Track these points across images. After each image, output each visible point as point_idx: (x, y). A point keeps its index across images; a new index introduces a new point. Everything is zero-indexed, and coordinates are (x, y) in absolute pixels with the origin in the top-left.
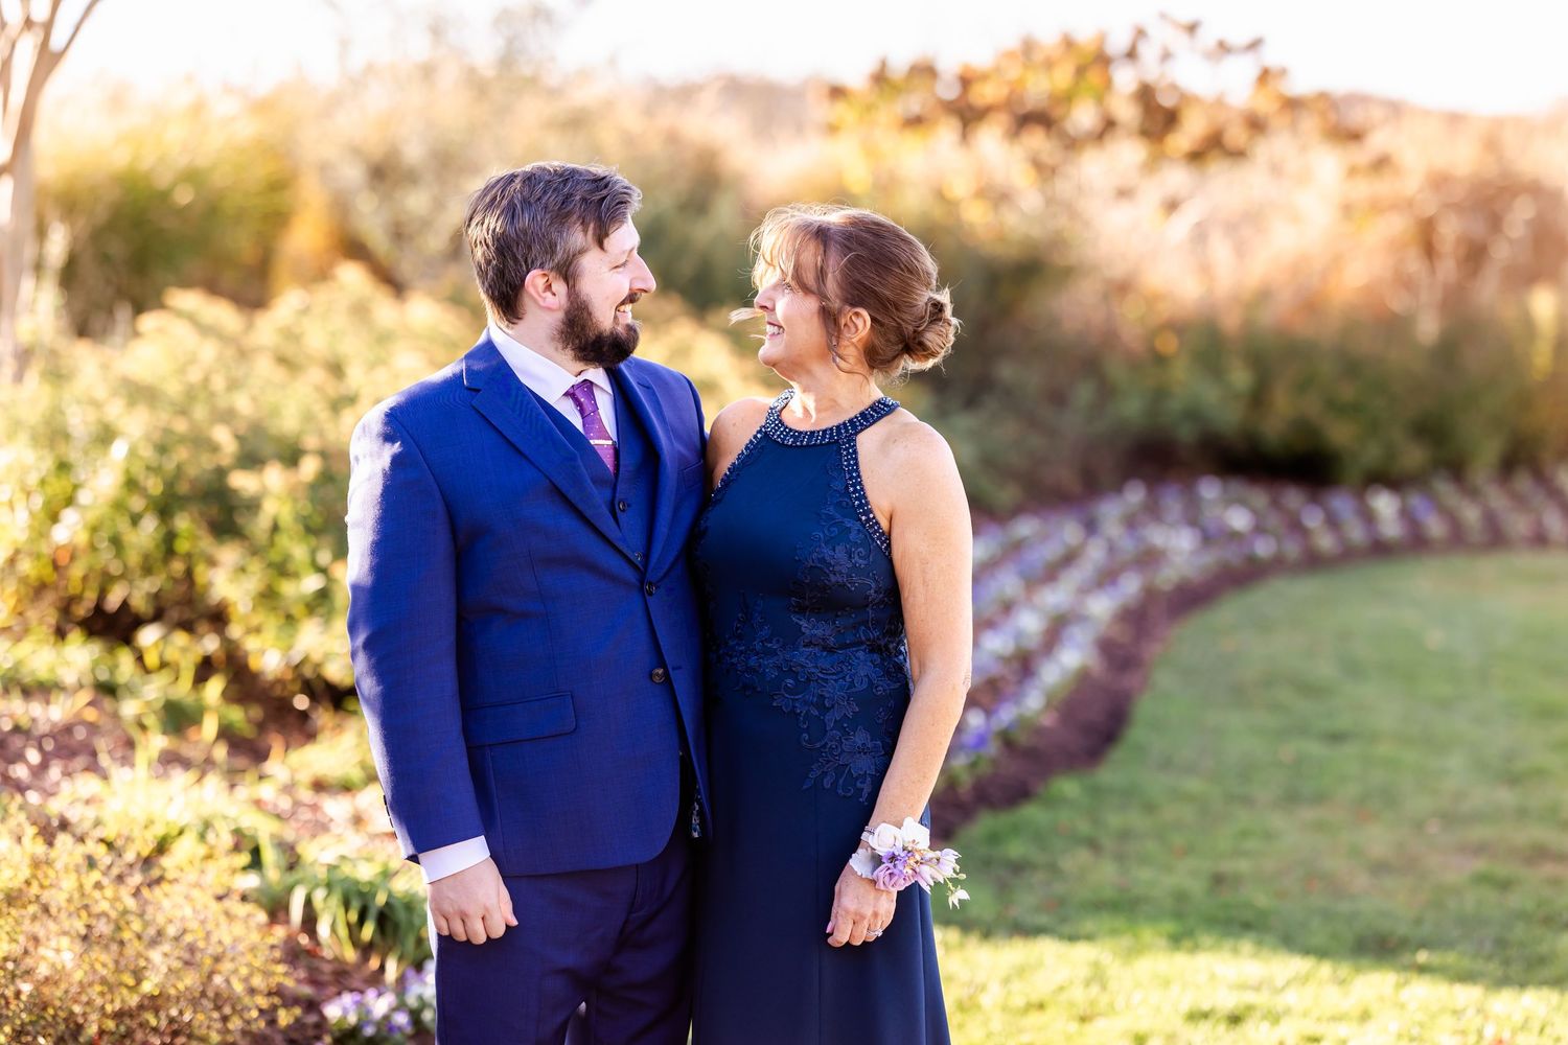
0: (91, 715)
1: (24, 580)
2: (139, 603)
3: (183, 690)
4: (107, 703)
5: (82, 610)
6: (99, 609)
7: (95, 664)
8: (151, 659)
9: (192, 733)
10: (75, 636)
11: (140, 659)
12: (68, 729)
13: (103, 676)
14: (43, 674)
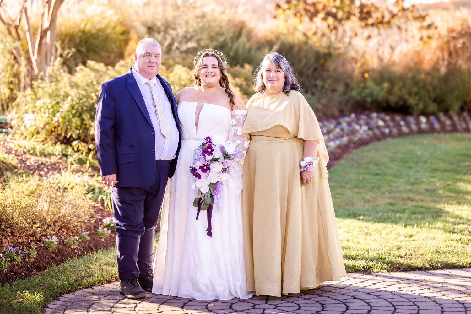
0: (60, 161)
1: (47, 130)
2: (74, 136)
3: (83, 156)
4: (65, 158)
5: (61, 138)
6: (65, 137)
7: (63, 150)
8: (76, 149)
9: (84, 166)
10: (59, 143)
11: (73, 149)
12: (55, 164)
13: (64, 152)
14: (50, 152)
